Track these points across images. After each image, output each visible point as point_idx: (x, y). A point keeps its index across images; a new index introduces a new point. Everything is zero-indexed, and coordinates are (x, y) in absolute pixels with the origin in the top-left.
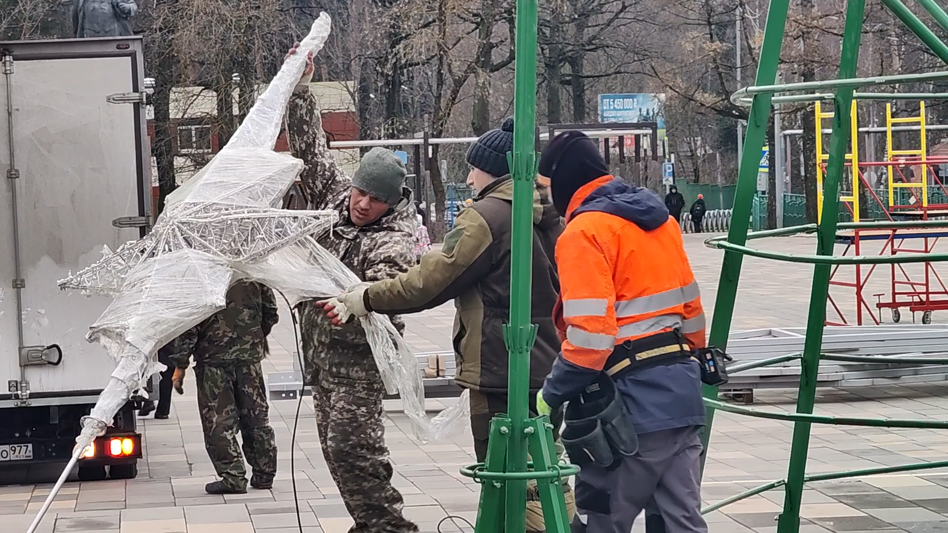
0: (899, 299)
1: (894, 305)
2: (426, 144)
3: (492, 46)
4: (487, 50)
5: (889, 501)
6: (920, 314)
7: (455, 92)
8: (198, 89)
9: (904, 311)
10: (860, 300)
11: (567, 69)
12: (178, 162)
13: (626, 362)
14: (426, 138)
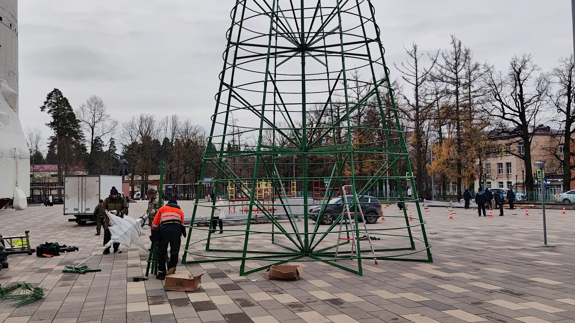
0: (243, 210)
1: (242, 211)
2: (175, 185)
3: (186, 170)
4: (185, 170)
5: (227, 241)
6: (246, 212)
7: (180, 177)
8: (138, 176)
9: (244, 212)
10: (234, 210)
11: (199, 174)
12: (135, 187)
13: (172, 222)
14: (175, 184)
